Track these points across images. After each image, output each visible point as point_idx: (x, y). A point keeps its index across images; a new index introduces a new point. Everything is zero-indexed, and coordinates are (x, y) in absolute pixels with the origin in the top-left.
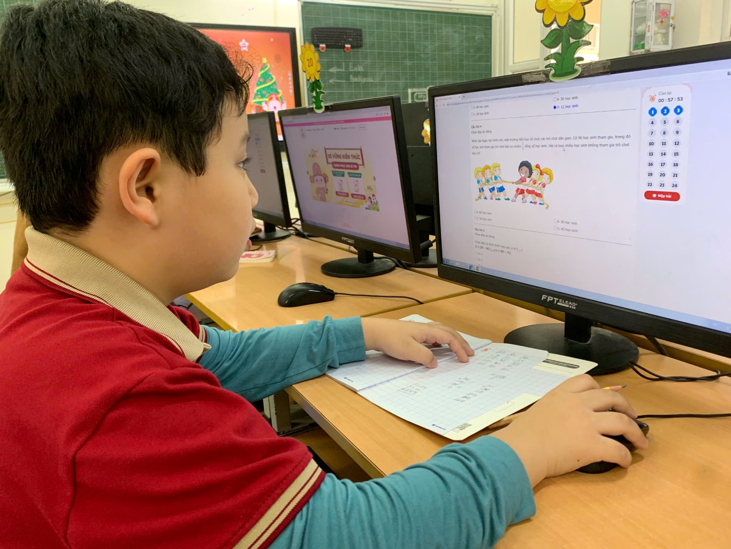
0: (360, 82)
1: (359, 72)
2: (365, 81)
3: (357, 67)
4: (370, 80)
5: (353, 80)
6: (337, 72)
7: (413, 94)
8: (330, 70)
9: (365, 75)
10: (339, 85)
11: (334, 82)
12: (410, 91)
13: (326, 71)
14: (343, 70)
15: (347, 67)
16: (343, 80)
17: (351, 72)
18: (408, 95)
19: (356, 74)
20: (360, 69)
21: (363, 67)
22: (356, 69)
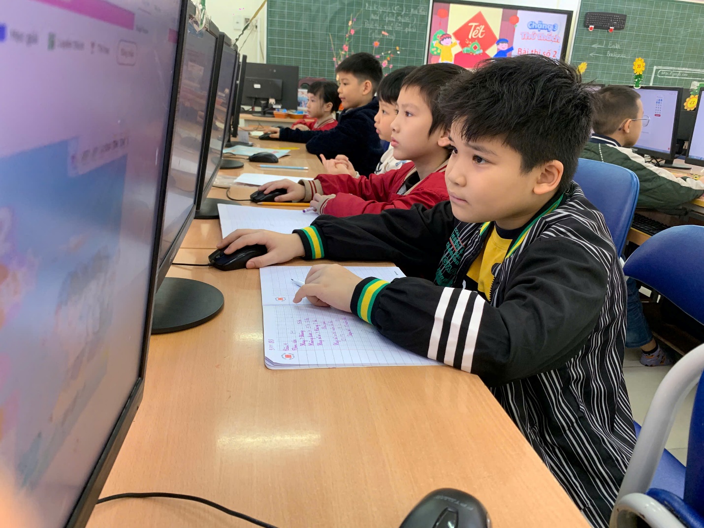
0: (615, 57)
1: (616, 49)
2: (619, 56)
3: (615, 45)
4: (623, 56)
5: (609, 54)
6: (598, 47)
7: (657, 70)
8: (593, 46)
9: (620, 51)
10: (596, 58)
11: (594, 55)
12: (655, 68)
13: (589, 46)
14: (603, 47)
15: (607, 45)
16: (601, 54)
17: (609, 48)
18: (653, 70)
19: (613, 51)
20: (617, 47)
21: (620, 46)
22: (614, 47)
